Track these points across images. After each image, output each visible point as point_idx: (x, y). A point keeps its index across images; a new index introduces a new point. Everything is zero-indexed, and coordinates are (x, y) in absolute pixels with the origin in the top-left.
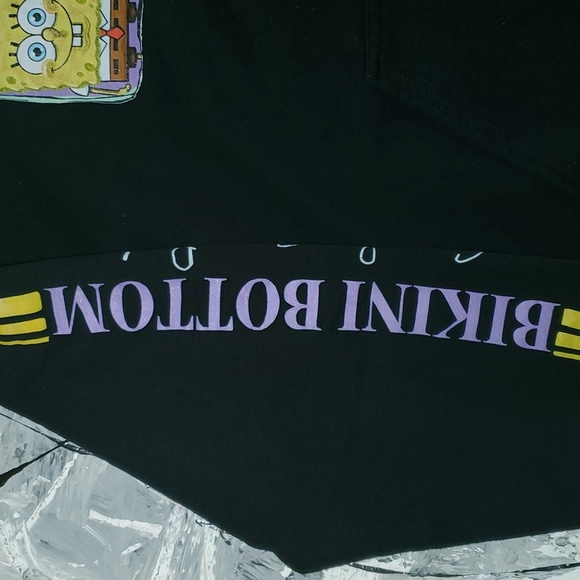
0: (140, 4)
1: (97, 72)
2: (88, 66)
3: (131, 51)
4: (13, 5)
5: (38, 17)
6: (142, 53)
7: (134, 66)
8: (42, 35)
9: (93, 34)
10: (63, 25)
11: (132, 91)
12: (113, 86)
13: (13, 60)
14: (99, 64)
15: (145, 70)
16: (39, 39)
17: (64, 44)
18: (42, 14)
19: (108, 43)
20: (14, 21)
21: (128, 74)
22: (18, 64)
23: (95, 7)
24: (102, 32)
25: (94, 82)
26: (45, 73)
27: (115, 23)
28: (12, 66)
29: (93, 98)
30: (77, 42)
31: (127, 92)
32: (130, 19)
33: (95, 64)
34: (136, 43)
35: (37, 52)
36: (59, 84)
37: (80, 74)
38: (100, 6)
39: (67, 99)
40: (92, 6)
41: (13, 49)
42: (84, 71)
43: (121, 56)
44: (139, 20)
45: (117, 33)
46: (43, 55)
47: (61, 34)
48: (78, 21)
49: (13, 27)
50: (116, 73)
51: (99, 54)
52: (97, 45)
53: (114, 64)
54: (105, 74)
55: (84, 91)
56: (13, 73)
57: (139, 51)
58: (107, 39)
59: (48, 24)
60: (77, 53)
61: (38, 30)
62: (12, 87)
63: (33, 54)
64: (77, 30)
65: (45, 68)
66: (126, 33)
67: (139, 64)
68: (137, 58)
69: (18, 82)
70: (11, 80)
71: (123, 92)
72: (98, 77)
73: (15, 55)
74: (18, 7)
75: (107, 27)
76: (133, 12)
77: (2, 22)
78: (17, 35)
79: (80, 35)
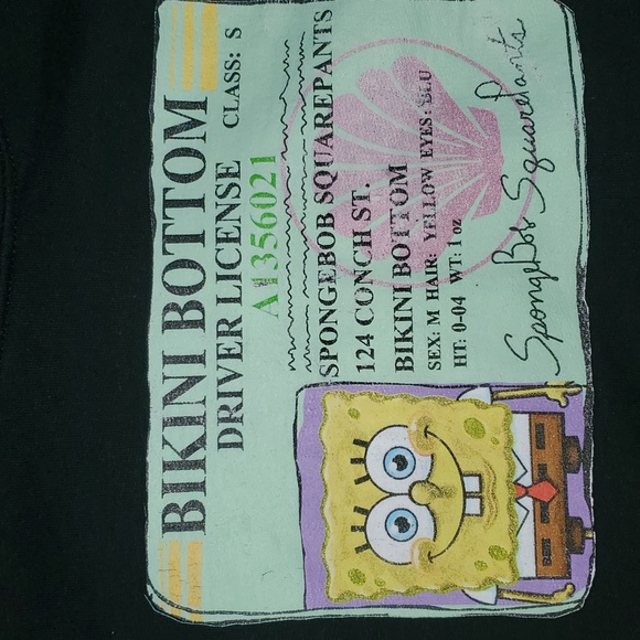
0: (587, 435)
1: (511, 561)
2: (495, 552)
3: (572, 523)
4: (356, 442)
5: (401, 463)
6: (595, 528)
7: (580, 551)
8: (410, 494)
9: (503, 493)
10: (446, 476)
11: (579, 595)
12: (547, 586)
13: (359, 539)
14: (515, 548)
15: (600, 557)
16: (405, 502)
17: (450, 510)
18: (408, 458)
19: (531, 508)
20: (359, 470)
21: (569, 566)
22: (368, 546)
23: (502, 444)
24: (521, 491)
25: (506, 580)
26: (417, 562)
27: (541, 473)
28: (358, 550)
29: (506, 609)
30: (473, 505)
31: (567, 598)
32: (567, 467)
33: (508, 548)
34: (580, 506)
35: (402, 524)
36: (442, 582)
37: (481, 565)
38: (510, 441)
39: (456, 610)
40: (496, 442)
41: (359, 519)
42: (487, 559)
43: (554, 531)
44: (586, 469)
45: (546, 491)
46: (412, 530)
47: (441, 492)
48: (473, 469)
49: (358, 481)
50: (547, 562)
51: (515, 531)
52: (512, 514)
53: (544, 549)
54: (527, 564)
55: (488, 595)
56: (362, 562)
57: (588, 523)
58: (527, 501)
59: (420, 474)
60: (474, 528)
61: (403, 486)
62: (360, 590)
63: (394, 529)
64: (472, 484)
65: (417, 553)
66: (563, 491)
67: (589, 547)
68: (584, 538)
69: (370, 580)
70: (357, 577)
71: (561, 597)
72: (514, 571)
73: (363, 529)
74: (365, 444)
75: (527, 481)
76: (574, 456)
77: (337, 472)
78: (365, 495)
79: (479, 495)
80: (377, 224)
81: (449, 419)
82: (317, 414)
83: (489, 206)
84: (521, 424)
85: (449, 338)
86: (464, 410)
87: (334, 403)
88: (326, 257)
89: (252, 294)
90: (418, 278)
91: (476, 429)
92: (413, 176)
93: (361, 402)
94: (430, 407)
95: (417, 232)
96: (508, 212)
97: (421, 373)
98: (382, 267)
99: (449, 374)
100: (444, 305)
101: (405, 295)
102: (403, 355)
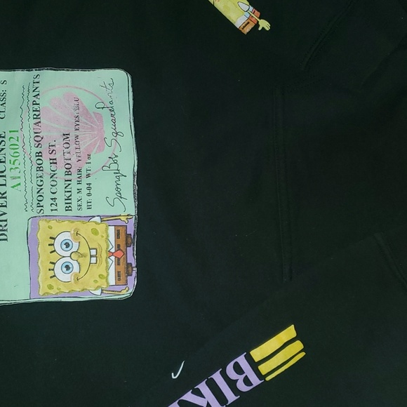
0: (134, 235)
1: (107, 280)
2: (101, 276)
3: (129, 265)
4: (51, 238)
5: (67, 245)
6: (136, 267)
7: (131, 275)
8: (70, 256)
9: (104, 255)
10: (84, 250)
11: (130, 291)
12: (117, 288)
13: (51, 273)
14: (108, 275)
16: (68, 259)
17: (85, 262)
18: (70, 243)
19: (114, 260)
20: (51, 248)
21: (127, 280)
22: (54, 276)
23: (105, 237)
24: (110, 254)
25: (104, 286)
26: (73, 281)
27: (118, 248)
28: (51, 277)
29: (104, 297)
30: (93, 260)
31: (127, 291)
32: (127, 245)
33: (105, 275)
34: (132, 260)
35: (67, 267)
36: (82, 288)
37: (96, 281)
38: (108, 236)
39: (86, 298)
40: (103, 237)
41: (52, 266)
42: (98, 279)
43: (122, 267)
44: (134, 245)
45: (120, 254)
46: (71, 269)
47: (83, 256)
48: (94, 247)
49: (52, 252)
50: (119, 279)
51: (108, 268)
52: (107, 262)
53: (118, 275)
54: (112, 281)
55: (98, 292)
56: (52, 282)
57: (134, 265)
58: (113, 258)
59: (74, 249)
60: (94, 268)
61: (68, 254)
62: (51, 292)
63: (64, 269)
64: (93, 252)
65: (73, 277)
66: (125, 254)
67: (134, 274)
68: (132, 270)
69: (55, 288)
70: (50, 287)
71: (124, 292)
72: (108, 283)
73: (53, 270)
74: (54, 239)
75: (113, 250)
76: (130, 241)
77: (43, 249)
78: (54, 257)
79: (96, 256)
80: (58, 156)
81: (86, 229)
82: (36, 228)
83: (101, 149)
84: (112, 230)
85: (85, 199)
86: (91, 225)
87: (42, 224)
88: (40, 168)
89: (10, 183)
90: (74, 176)
91: (95, 232)
92: (72, 138)
93: (53, 223)
94: (78, 224)
95: (74, 159)
96: (108, 152)
97: (75, 212)
98: (61, 172)
99: (85, 212)
100: (84, 186)
101: (69, 182)
102: (68, 205)
